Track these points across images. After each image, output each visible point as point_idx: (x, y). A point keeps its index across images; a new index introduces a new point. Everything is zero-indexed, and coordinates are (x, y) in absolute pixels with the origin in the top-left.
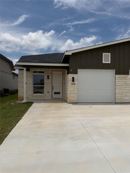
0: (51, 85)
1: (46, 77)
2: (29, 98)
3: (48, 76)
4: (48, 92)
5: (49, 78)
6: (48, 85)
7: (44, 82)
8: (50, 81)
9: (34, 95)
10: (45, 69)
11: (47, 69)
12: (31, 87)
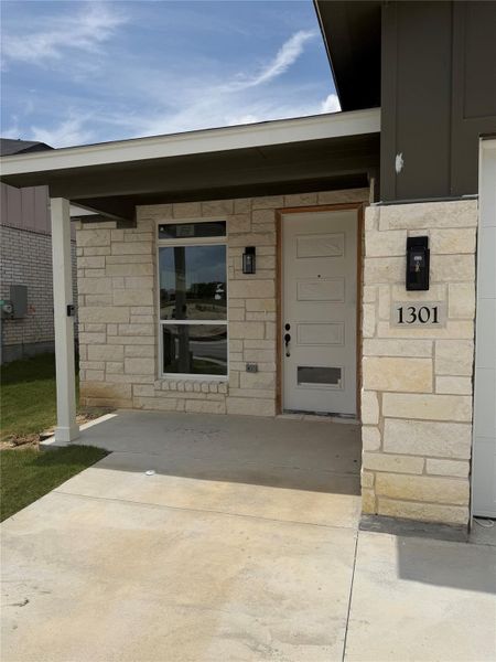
0: (273, 316)
1: (234, 259)
2: (140, 402)
3: (250, 251)
4: (252, 369)
5: (260, 263)
6: (249, 316)
7: (224, 295)
8: (262, 284)
9: (165, 386)
10: (229, 203)
11: (241, 204)
12: (144, 329)
